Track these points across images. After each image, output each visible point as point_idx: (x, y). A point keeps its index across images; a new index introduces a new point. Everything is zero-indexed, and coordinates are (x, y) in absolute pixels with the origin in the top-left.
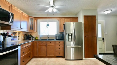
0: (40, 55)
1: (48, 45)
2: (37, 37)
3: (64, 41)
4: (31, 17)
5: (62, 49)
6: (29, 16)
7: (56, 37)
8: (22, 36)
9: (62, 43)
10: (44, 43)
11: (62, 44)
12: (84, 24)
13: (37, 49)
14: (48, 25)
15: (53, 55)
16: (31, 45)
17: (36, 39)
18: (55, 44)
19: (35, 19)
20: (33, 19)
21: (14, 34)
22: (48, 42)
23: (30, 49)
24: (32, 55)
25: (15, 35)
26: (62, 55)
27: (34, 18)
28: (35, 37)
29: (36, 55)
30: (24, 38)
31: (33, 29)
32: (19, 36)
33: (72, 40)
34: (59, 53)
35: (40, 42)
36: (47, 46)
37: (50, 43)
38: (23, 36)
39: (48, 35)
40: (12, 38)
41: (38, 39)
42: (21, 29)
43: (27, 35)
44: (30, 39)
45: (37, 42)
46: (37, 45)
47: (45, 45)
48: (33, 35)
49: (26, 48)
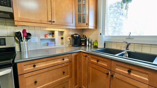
2: (96, 41)
10: (105, 64)
13: (87, 76)
17: (93, 46)
21: (50, 34)
22: (117, 65)
25: (53, 37)
28: (94, 40)
32: (62, 38)
35: (93, 56)
37: (129, 71)
38: (69, 38)
39: (129, 37)
40: (49, 42)
41: (97, 47)
42: (50, 21)
43: (74, 36)
44: (83, 45)
45: (86, 56)
46: (87, 64)
47: (106, 71)
48: (90, 37)
49: (46, 70)
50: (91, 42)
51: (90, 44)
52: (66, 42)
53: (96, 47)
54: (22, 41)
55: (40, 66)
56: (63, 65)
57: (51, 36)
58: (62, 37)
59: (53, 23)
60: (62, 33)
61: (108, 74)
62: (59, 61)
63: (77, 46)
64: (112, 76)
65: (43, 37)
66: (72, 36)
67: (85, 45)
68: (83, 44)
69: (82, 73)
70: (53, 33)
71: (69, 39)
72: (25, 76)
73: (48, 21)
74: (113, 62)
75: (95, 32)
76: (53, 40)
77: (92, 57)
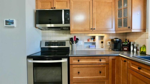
13: (126, 83)
17: (140, 52)
25: (94, 41)
32: (102, 42)
38: (109, 42)
40: (90, 45)
41: (145, 54)
42: (91, 29)
43: (114, 40)
44: (125, 50)
45: (125, 61)
46: (127, 70)
48: (136, 41)
49: (86, 66)
50: (137, 48)
51: (135, 50)
52: (106, 46)
53: (143, 53)
54: (73, 44)
55: (82, 61)
56: (100, 65)
57: (92, 40)
58: (102, 41)
59: (94, 30)
60: (102, 37)
62: (97, 61)
63: (117, 51)
65: (86, 41)
66: (112, 40)
68: (125, 49)
69: (120, 78)
70: (94, 38)
71: (109, 43)
72: (74, 66)
73: (90, 29)
75: (143, 36)
76: (94, 44)
77: (132, 63)
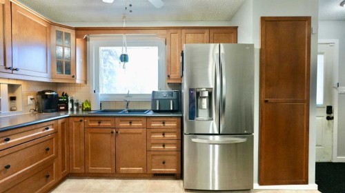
0: (91, 169)
1: (121, 133)
2: (87, 101)
3: (180, 119)
4: (61, 26)
5: (174, 147)
6: (51, 24)
7: (154, 100)
8: (29, 97)
9: (172, 124)
10: (108, 124)
11: (173, 130)
12: (261, 50)
13: (82, 148)
14: (124, 58)
15: (138, 169)
16: (56, 132)
17: (83, 110)
18: (148, 128)
19: (77, 36)
20: (68, 36)
22: (121, 121)
23: (48, 149)
24: (63, 169)
26: (173, 170)
27: (73, 33)
29: (77, 169)
30: (37, 104)
31: (68, 72)
32: (13, 99)
33: (210, 115)
34: (164, 163)
35: (92, 119)
36: (120, 135)
37: (131, 123)
38: (32, 97)
39: (128, 95)
41: (91, 110)
42: (9, 68)
43: (47, 93)
44: (62, 110)
45: (81, 121)
46: (83, 132)
47: (110, 130)
48: (74, 96)
50: (77, 104)
51: (75, 108)
52: (25, 105)
53: (88, 110)
55: (13, 139)
56: (47, 138)
58: (12, 95)
59: (14, 72)
61: (112, 132)
62: (41, 132)
63: (53, 112)
64: (117, 132)
67: (66, 110)
68: (61, 108)
69: (72, 148)
71: (31, 99)
73: (6, 68)
74: (117, 119)
75: (84, 89)
77: (90, 121)
